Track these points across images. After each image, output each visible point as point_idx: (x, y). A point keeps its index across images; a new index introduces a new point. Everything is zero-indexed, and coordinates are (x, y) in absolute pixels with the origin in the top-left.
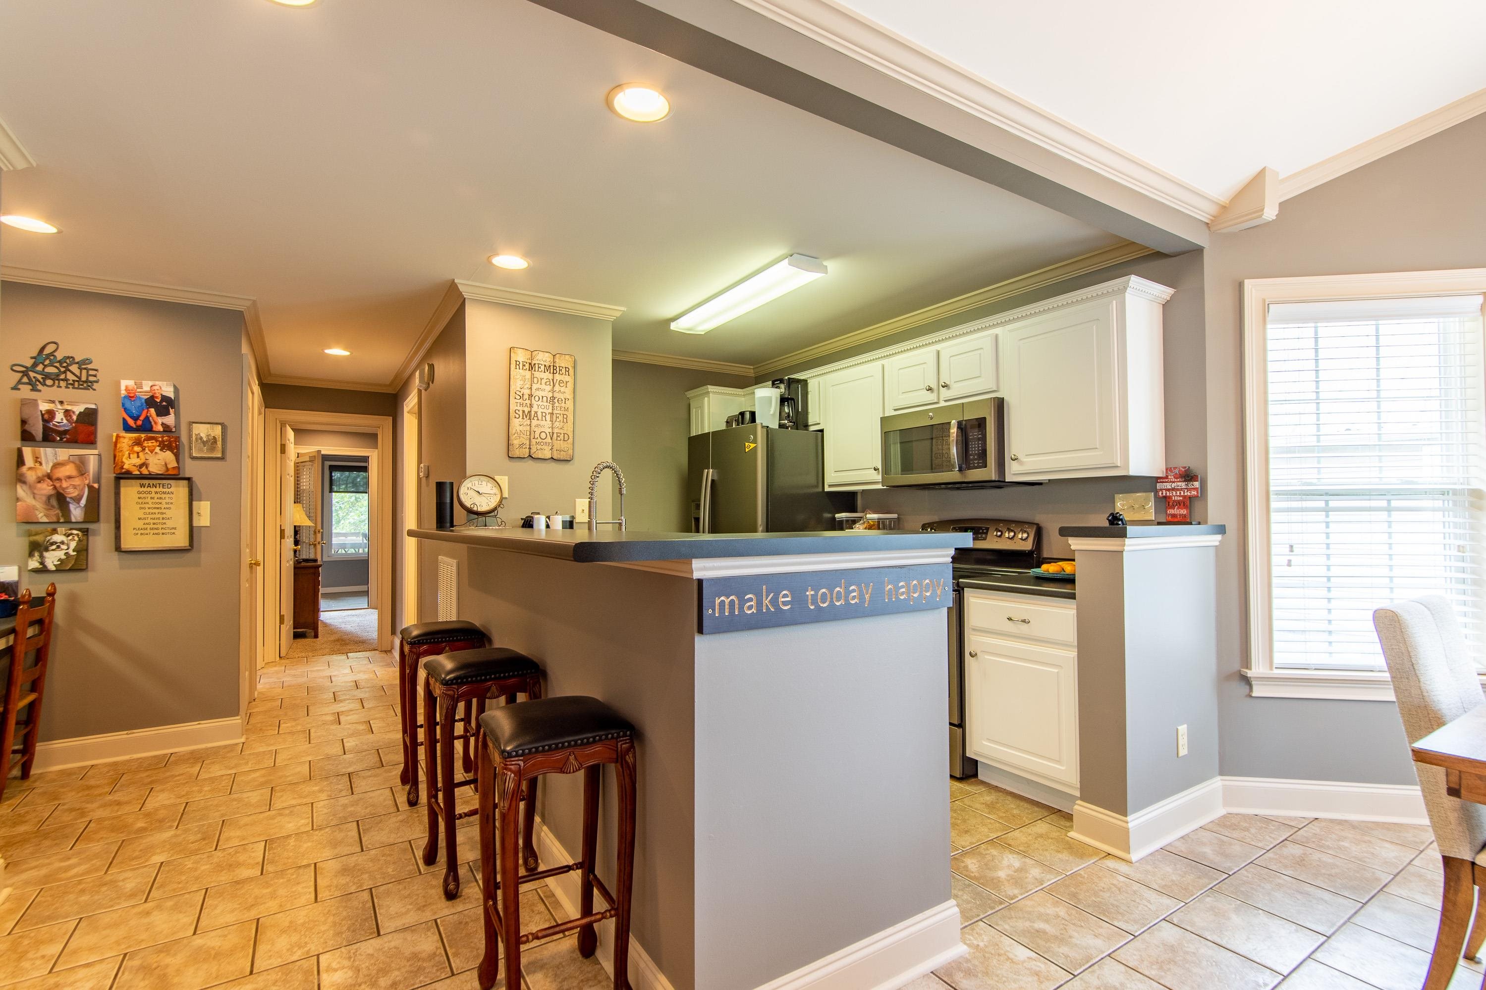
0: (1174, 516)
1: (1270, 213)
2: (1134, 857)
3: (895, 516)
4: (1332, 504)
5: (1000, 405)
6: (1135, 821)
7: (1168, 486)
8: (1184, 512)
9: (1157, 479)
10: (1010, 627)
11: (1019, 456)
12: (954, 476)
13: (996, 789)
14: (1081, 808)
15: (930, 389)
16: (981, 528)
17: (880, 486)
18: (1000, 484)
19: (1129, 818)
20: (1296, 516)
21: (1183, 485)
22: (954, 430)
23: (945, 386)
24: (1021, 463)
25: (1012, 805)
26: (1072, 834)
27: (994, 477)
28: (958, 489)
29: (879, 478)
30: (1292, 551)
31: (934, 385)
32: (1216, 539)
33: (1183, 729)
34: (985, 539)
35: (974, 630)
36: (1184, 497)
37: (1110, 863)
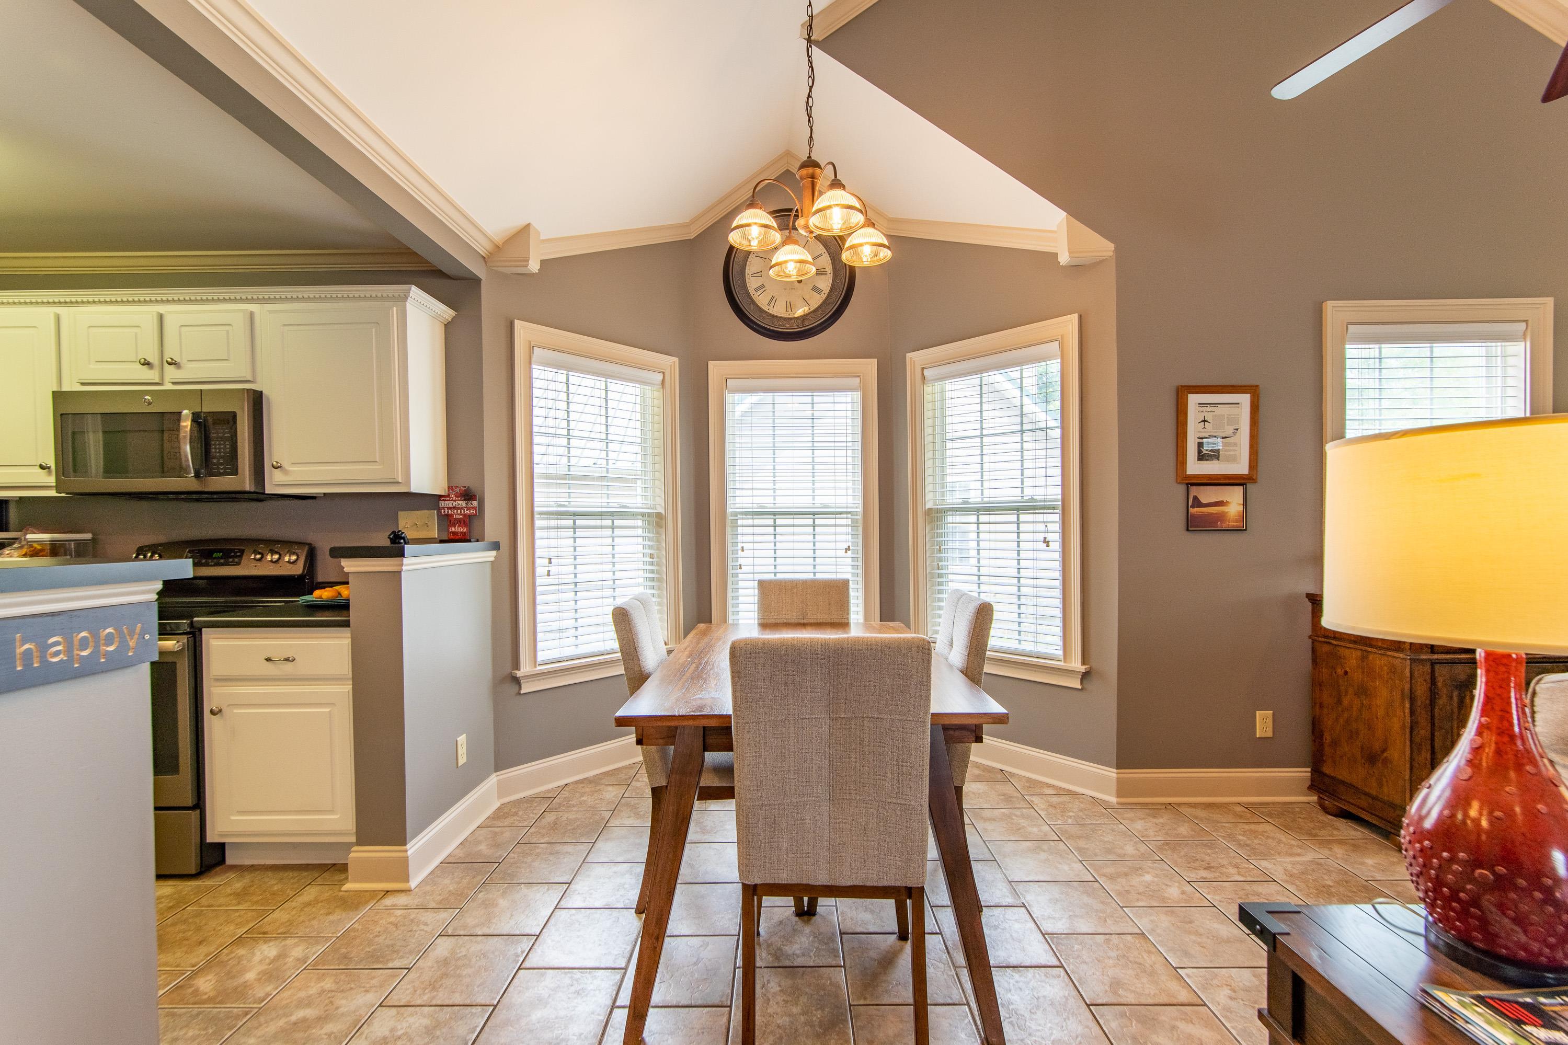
0: (455, 533)
1: (534, 266)
2: (413, 884)
3: (88, 536)
4: (578, 523)
5: (257, 400)
6: (413, 847)
7: (450, 504)
8: (464, 529)
9: (439, 497)
10: (270, 669)
11: (286, 465)
12: (188, 482)
13: (253, 868)
14: (359, 854)
15: (146, 363)
16: (232, 550)
17: (53, 493)
18: (259, 496)
19: (408, 846)
20: (553, 533)
21: (463, 504)
22: (186, 424)
23: (172, 363)
24: (286, 472)
25: (273, 882)
26: (348, 886)
27: (248, 486)
28: (197, 500)
29: (52, 480)
30: (550, 563)
31: (154, 358)
32: (491, 555)
33: (462, 739)
34: (238, 564)
35: (217, 680)
36: (464, 515)
37: (389, 901)
